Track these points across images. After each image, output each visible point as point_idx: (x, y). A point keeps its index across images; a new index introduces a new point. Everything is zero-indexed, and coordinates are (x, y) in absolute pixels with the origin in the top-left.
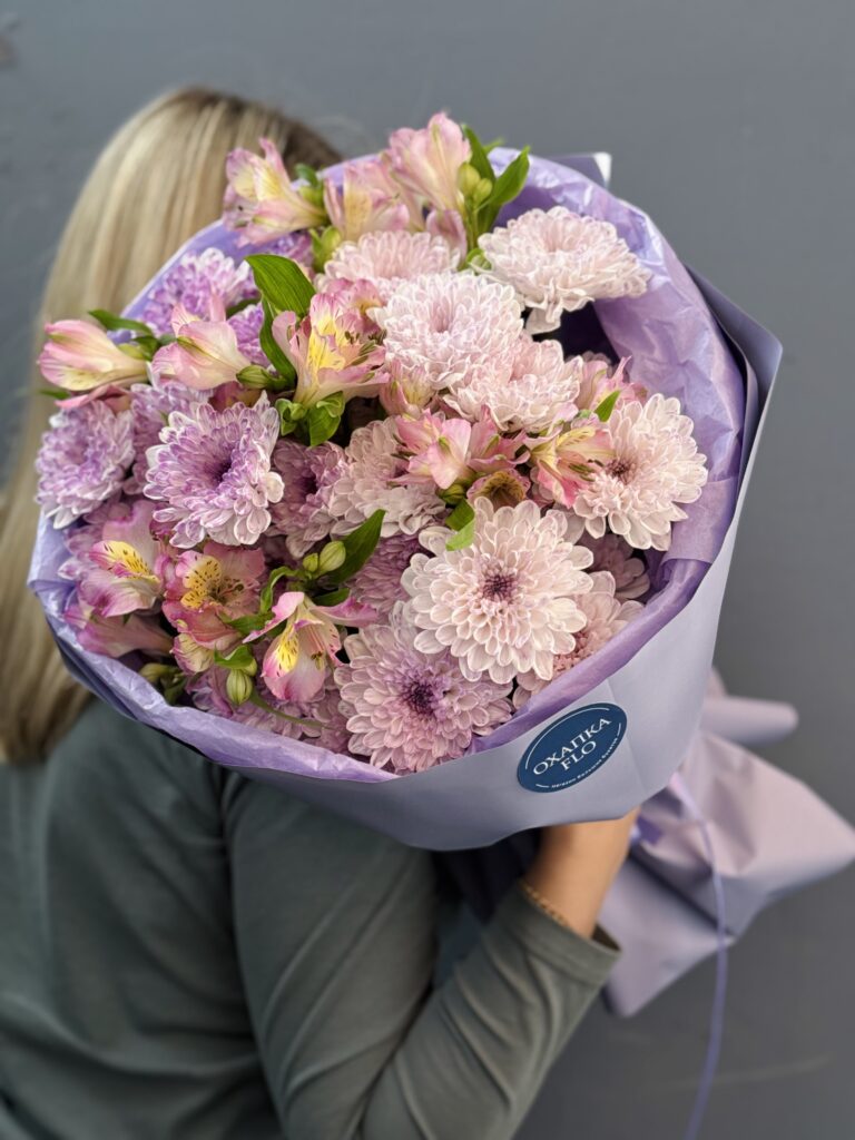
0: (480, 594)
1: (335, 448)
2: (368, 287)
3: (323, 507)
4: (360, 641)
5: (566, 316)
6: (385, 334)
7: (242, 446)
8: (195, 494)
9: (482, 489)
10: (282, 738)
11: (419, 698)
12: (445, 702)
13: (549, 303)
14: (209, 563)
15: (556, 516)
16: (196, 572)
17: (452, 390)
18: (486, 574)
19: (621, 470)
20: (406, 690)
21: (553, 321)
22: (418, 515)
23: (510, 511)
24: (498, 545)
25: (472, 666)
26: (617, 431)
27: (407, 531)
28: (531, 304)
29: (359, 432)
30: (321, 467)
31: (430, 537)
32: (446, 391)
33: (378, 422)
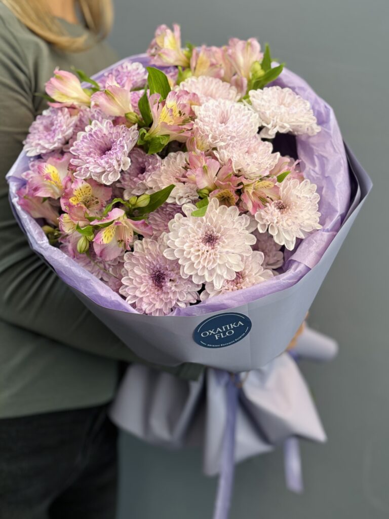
0: (201, 240)
1: (158, 157)
2: (196, 96)
3: (144, 181)
4: (141, 244)
5: (278, 134)
6: (196, 118)
7: (118, 142)
8: (91, 157)
9: (217, 195)
10: (92, 275)
11: (158, 278)
12: (169, 284)
13: (272, 126)
14: (87, 187)
15: (246, 218)
16: (81, 190)
17: (218, 149)
18: (206, 233)
19: (282, 207)
20: (154, 273)
21: (272, 134)
22: (186, 198)
23: (226, 208)
24: (216, 221)
25: (186, 271)
26: (285, 190)
27: (178, 203)
28: (264, 124)
29: (172, 154)
30: (149, 164)
31: (188, 208)
32: (215, 149)
33: (181, 152)
